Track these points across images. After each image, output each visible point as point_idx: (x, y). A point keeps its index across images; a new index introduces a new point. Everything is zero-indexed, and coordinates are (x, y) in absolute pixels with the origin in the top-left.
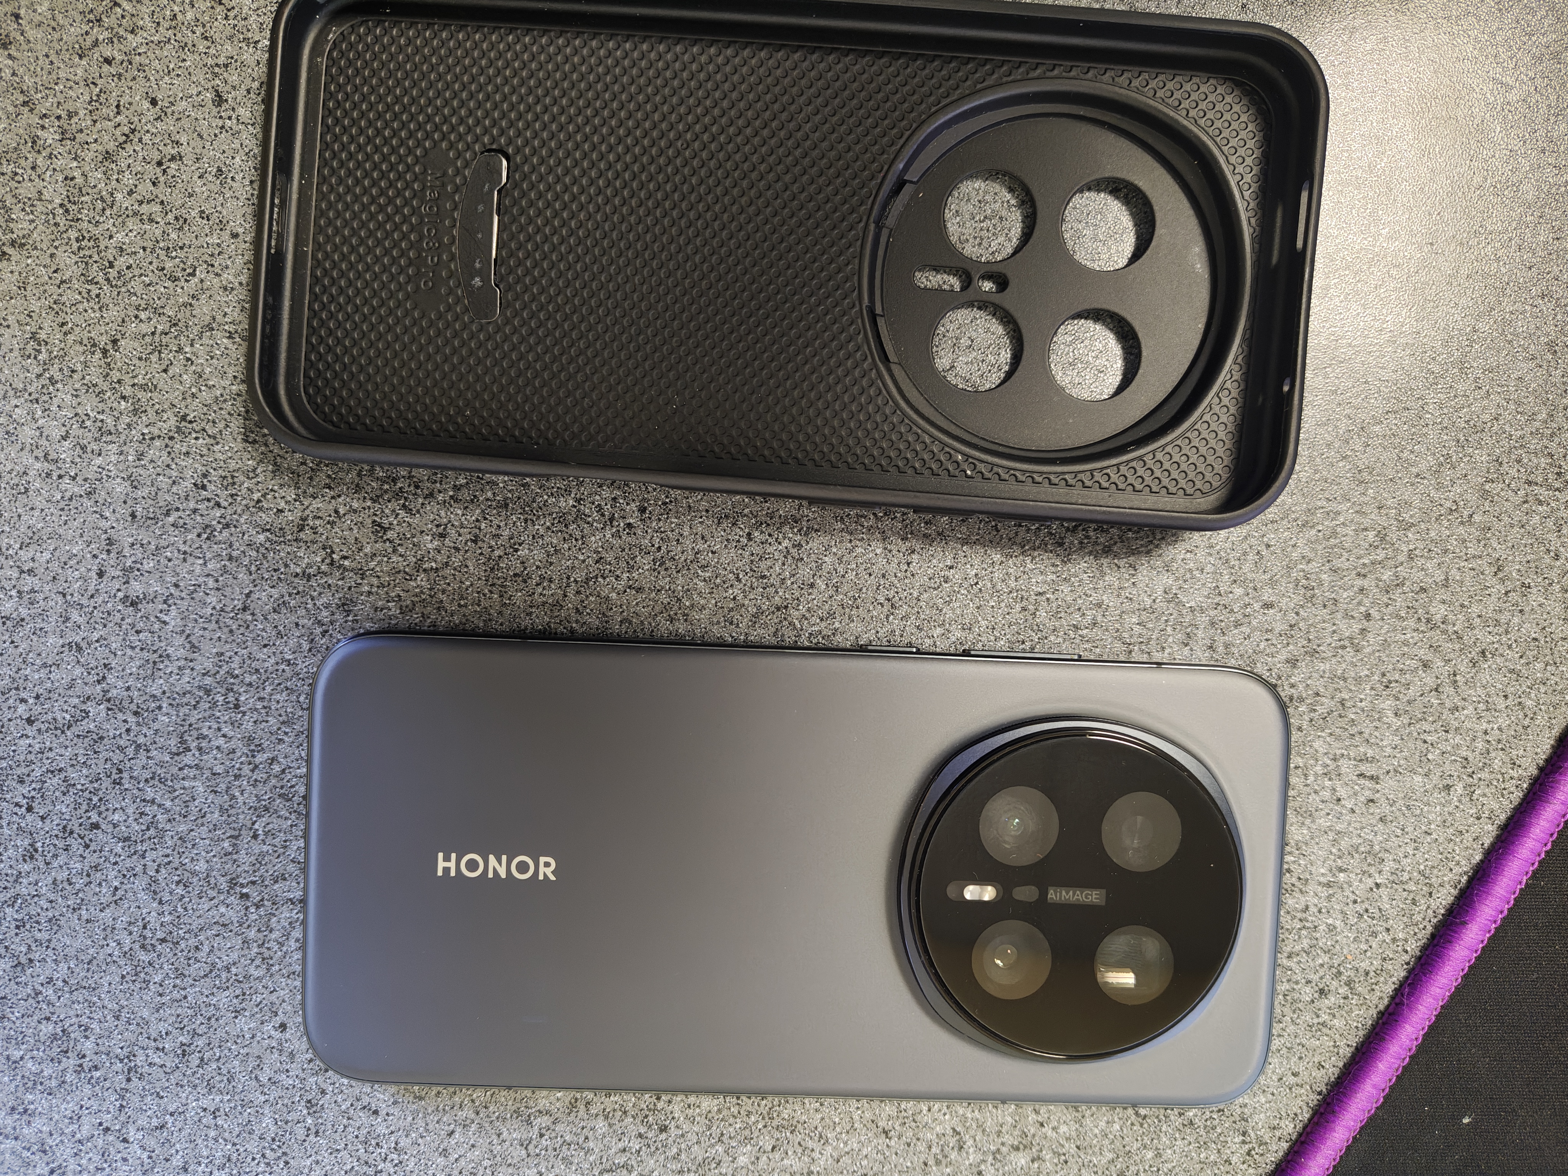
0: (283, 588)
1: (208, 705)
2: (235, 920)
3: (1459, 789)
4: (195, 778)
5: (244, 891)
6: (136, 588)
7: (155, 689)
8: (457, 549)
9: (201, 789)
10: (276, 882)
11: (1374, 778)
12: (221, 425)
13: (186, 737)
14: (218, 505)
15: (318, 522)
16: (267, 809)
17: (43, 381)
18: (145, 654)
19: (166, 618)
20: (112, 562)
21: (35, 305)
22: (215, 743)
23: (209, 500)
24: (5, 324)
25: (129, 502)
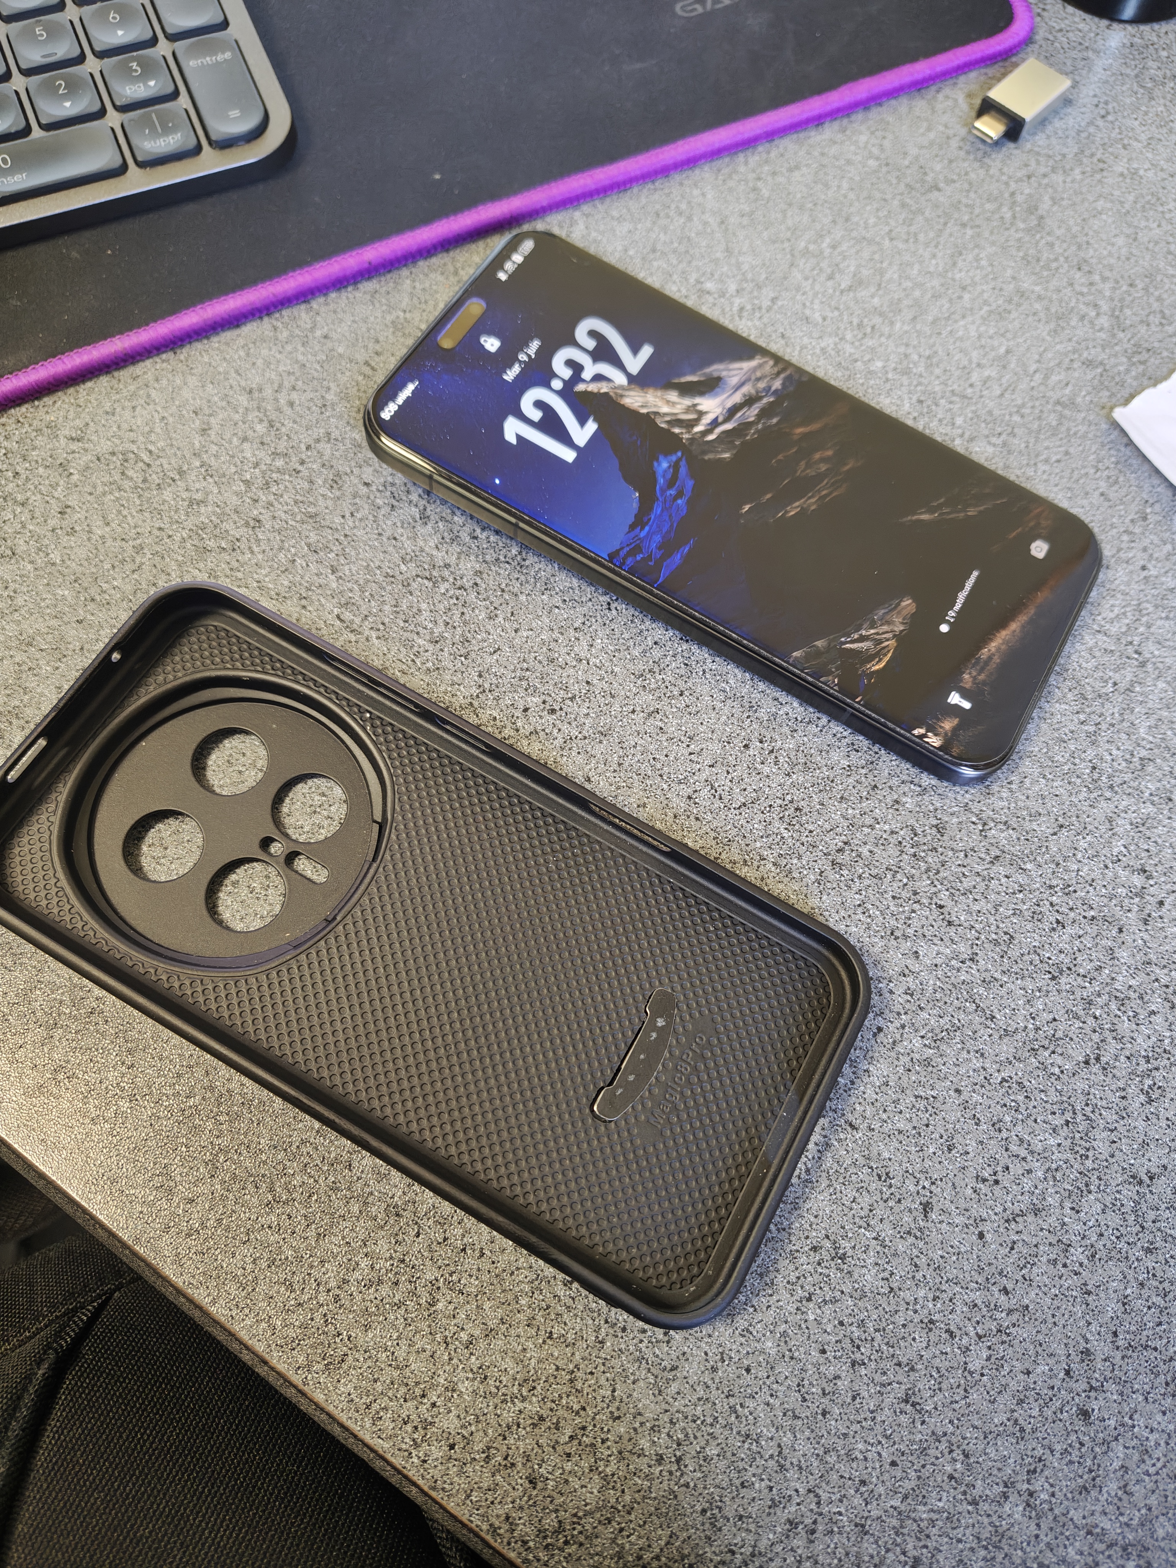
0: (1027, 825)
1: (1115, 779)
2: (1150, 643)
3: (318, 333)
4: (1143, 739)
5: (1136, 656)
6: (1138, 881)
7: (1150, 809)
8: (891, 788)
9: (1142, 730)
10: (1112, 651)
11: (367, 363)
12: (1026, 958)
13: (1140, 767)
14: (1052, 904)
15: (983, 856)
16: (1100, 696)
17: (1155, 1064)
18: (1148, 833)
19: (1122, 849)
20: (1149, 907)
21: (1141, 1124)
22: (1120, 753)
23: (1058, 911)
24: (1170, 1123)
25: (1120, 941)
